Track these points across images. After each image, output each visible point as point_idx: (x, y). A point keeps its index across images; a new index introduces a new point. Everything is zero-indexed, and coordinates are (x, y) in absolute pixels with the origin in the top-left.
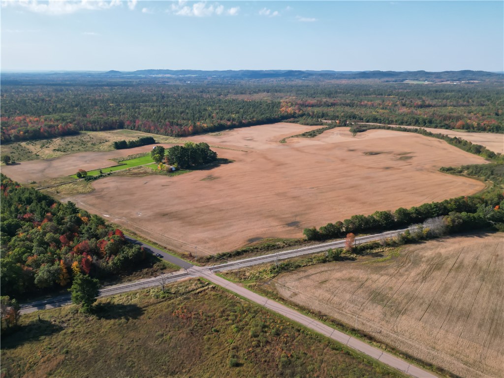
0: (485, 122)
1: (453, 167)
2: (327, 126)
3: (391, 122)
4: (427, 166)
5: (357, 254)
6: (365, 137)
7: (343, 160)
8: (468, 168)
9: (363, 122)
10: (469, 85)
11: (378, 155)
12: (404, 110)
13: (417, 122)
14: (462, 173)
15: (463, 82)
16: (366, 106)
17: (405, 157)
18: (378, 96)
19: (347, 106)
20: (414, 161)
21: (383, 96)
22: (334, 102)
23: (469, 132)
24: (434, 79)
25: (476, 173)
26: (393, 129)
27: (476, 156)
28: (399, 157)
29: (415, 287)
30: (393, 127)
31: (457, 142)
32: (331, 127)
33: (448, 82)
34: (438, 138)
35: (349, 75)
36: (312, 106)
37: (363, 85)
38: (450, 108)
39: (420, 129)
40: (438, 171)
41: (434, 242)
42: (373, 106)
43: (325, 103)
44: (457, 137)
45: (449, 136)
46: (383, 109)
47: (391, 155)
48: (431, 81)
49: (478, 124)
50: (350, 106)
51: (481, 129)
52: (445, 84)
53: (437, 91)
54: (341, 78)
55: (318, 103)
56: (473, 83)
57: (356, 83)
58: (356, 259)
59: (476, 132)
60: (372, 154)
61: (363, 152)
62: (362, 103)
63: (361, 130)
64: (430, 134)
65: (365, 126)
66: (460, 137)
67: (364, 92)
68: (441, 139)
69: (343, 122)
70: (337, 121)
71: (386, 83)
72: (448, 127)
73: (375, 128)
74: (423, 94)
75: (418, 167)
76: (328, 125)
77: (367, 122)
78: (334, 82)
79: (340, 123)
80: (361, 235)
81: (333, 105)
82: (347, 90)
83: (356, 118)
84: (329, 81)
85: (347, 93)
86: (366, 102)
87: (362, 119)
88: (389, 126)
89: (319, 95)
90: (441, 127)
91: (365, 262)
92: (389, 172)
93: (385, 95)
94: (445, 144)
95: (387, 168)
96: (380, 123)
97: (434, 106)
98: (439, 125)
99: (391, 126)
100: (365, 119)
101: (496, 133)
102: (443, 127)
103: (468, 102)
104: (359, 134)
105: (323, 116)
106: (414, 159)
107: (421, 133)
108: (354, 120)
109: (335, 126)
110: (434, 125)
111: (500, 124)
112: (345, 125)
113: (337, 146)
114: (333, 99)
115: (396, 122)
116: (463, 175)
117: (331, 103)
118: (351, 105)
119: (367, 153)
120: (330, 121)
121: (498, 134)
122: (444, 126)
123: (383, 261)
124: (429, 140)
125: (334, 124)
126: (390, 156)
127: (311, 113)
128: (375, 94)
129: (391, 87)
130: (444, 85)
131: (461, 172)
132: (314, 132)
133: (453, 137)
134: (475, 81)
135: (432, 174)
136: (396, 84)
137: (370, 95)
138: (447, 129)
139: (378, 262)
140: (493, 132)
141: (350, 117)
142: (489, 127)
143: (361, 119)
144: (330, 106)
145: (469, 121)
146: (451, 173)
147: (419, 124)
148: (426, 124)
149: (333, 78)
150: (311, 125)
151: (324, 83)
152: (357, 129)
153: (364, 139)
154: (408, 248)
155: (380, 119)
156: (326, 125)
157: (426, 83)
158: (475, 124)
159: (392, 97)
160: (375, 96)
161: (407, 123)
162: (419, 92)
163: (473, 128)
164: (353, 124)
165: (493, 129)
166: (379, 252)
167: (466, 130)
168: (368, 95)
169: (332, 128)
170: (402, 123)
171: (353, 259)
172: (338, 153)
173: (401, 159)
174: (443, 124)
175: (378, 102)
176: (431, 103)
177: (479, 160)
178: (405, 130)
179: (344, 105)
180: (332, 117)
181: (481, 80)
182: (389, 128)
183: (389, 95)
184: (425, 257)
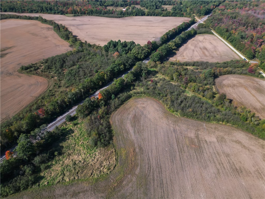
0: (85, 8)
3: (23, 11)
4: (12, 66)
8: (46, 61)
14: (38, 70)
20: (5, 59)
25: (48, 69)
26: (21, 18)
27: (65, 42)
31: (58, 29)
39: (40, 16)
51: (82, 13)
64: (45, 21)
72: (62, 13)
73: (6, 18)
77: (5, 12)
96: (16, 12)
99: (21, 15)
106: (8, 56)
107: (40, 21)
110: (53, 12)
111: (92, 9)
115: (27, 11)
116: (37, 74)
121: (92, 17)
142: (87, 12)
145: (75, 7)
146: (27, 73)
147: (43, 11)
158: (79, 9)
163: (78, 13)
165: (89, 12)
167: (73, 15)
174: (59, 11)
177: (64, 48)
182: (18, 17)
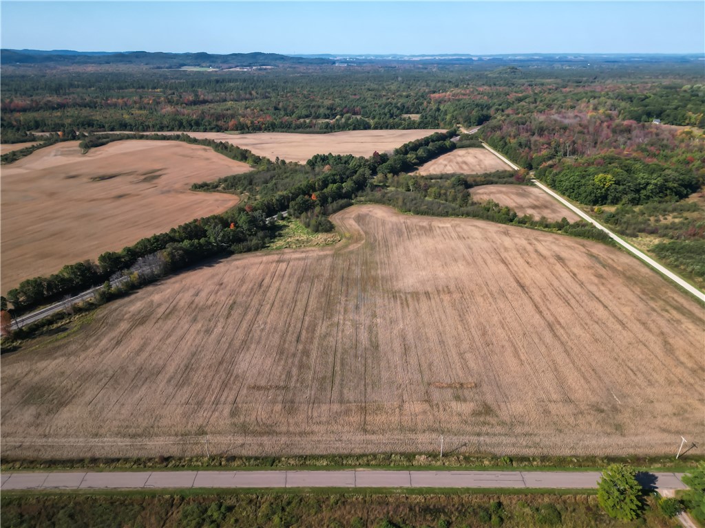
0: (259, 120)
1: (208, 182)
2: (42, 143)
3: (146, 128)
4: (177, 186)
5: (23, 339)
6: (101, 154)
7: (52, 195)
8: (225, 180)
9: (105, 131)
10: (260, 72)
11: (113, 179)
12: (169, 109)
13: (181, 126)
14: (219, 188)
15: (254, 68)
16: (115, 105)
17: (150, 177)
18: (138, 90)
19: (85, 107)
20: (162, 182)
21: (146, 90)
22: (64, 102)
23: (243, 133)
24: (221, 65)
25: (232, 186)
26: (147, 138)
27: (242, 164)
28: (143, 177)
29: (100, 359)
30: (147, 136)
31: (223, 148)
32: (50, 142)
33: (238, 69)
34: (204, 145)
35: (99, 58)
36: (24, 110)
37: (120, 73)
38: (229, 104)
39: (183, 134)
40: (190, 189)
41: (150, 288)
42: (126, 105)
43: (46, 104)
44: (223, 142)
45: (215, 141)
46: (140, 109)
47: (132, 176)
48: (217, 67)
49: (252, 122)
50: (90, 107)
51: (256, 129)
52: (233, 72)
53: (217, 81)
54: (86, 63)
55: (34, 105)
56: (265, 69)
57: (110, 70)
58: (20, 347)
59: (251, 133)
60: (103, 178)
61: (91, 177)
62: (109, 102)
63: (98, 143)
64: (195, 141)
65: (107, 137)
66: (227, 141)
67: (119, 83)
68: (208, 145)
69: (69, 134)
70: (59, 133)
71: (156, 71)
72: (219, 129)
73: (121, 138)
74: (199, 86)
75: (165, 189)
76: (45, 140)
77: (112, 130)
78: (74, 69)
79: (64, 135)
80: (42, 307)
81: (61, 106)
82: (90, 82)
83: (93, 127)
84: (63, 68)
85: (90, 87)
86: (114, 100)
87: (104, 127)
88: (141, 133)
89: (40, 91)
90: (211, 130)
91: (34, 348)
92: (123, 201)
93: (148, 89)
94: (211, 153)
95: (120, 197)
96: (131, 130)
97: (211, 102)
98: (208, 128)
99: (145, 133)
100: (107, 126)
101: (273, 132)
102: (214, 130)
103: (251, 94)
104: (93, 150)
105: (38, 125)
106: (163, 177)
107: (184, 141)
108: (90, 128)
109: (56, 141)
110: (202, 128)
111: (274, 121)
112: (74, 138)
113: (49, 173)
114: (64, 97)
115: (154, 128)
116: (218, 191)
117: (58, 104)
118: (92, 105)
119: (96, 178)
120: (47, 134)
121: (274, 133)
122: (214, 128)
123: (65, 337)
124: (193, 149)
125: (55, 137)
126: (130, 178)
127: (15, 123)
128: (133, 87)
129: (161, 76)
130: (231, 73)
131: (217, 186)
132: (14, 153)
133: (219, 141)
134: (268, 67)
135: (180, 196)
136: (168, 72)
137: (126, 88)
138: (218, 131)
139: (57, 340)
140: (269, 131)
141: (83, 125)
142: (264, 126)
143: (102, 127)
144: (57, 109)
145: (242, 119)
146: (204, 191)
147: (184, 127)
148: (192, 126)
149: (73, 63)
150: (13, 143)
151: (54, 71)
152: (91, 143)
153: (100, 156)
154: (109, 308)
155: (131, 125)
156: (41, 140)
157: (211, 69)
158: (249, 123)
159: (158, 90)
160: (134, 90)
161: (168, 127)
162: (195, 82)
163: (248, 128)
164: (87, 134)
165: (268, 127)
166: (62, 325)
167: (239, 132)
168: (122, 89)
169: (51, 144)
170: (161, 129)
171: (15, 349)
172: (47, 184)
173: (145, 180)
174: (213, 126)
175: (136, 98)
176: (206, 98)
177: (243, 168)
178: (164, 138)
179: (80, 106)
180: (53, 126)
181: (275, 65)
182: (142, 137)
183: (154, 88)
184: (130, 312)
